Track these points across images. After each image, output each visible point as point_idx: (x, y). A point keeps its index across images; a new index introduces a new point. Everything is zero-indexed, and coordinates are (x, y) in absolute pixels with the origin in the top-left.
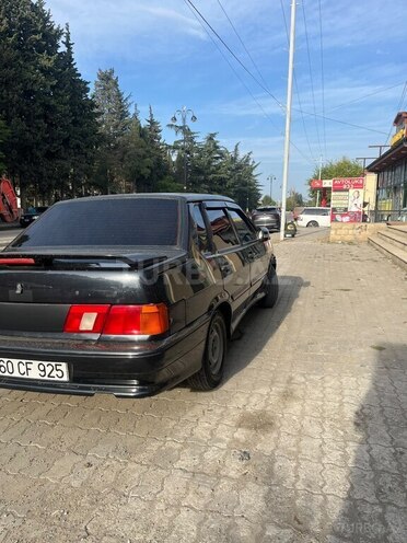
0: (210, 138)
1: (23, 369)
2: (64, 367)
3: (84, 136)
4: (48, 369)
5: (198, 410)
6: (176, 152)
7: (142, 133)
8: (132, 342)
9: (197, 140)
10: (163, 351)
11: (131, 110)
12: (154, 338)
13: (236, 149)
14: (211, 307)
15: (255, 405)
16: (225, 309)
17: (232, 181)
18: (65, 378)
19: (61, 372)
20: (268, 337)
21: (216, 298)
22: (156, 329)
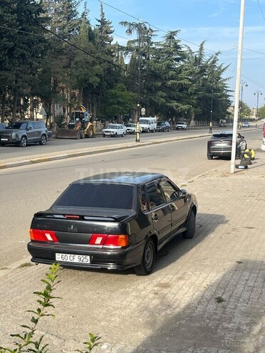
0: (171, 37)
1: (72, 258)
2: (88, 257)
3: (30, 44)
4: (82, 259)
5: (139, 282)
6: (130, 54)
7: (91, 36)
8: (110, 249)
9: (153, 40)
10: (127, 252)
11: (80, 10)
12: (123, 248)
13: (201, 48)
14: (147, 236)
15: (165, 280)
16: (154, 237)
17: (195, 87)
18: (89, 262)
19: (86, 260)
20: (182, 255)
21: (150, 232)
22: (124, 244)
